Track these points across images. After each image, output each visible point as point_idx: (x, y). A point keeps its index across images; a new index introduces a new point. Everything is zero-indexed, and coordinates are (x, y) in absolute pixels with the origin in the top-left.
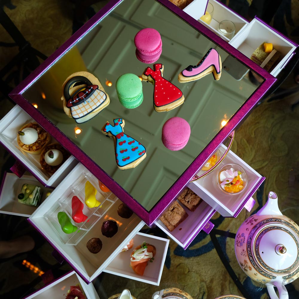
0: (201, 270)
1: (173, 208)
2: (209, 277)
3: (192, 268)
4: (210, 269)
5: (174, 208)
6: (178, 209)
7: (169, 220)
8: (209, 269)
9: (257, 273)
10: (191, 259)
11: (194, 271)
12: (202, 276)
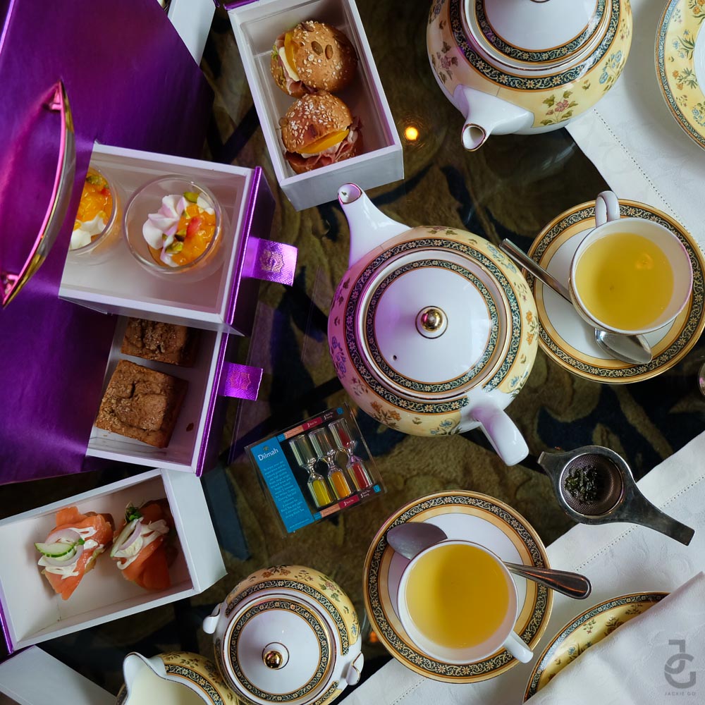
0: (431, 461)
1: (130, 387)
2: (456, 467)
3: (409, 469)
4: (448, 446)
5: (134, 385)
6: (144, 382)
7: (135, 425)
8: (447, 448)
9: (417, 418)
10: (396, 451)
11: (415, 473)
12: (440, 473)
